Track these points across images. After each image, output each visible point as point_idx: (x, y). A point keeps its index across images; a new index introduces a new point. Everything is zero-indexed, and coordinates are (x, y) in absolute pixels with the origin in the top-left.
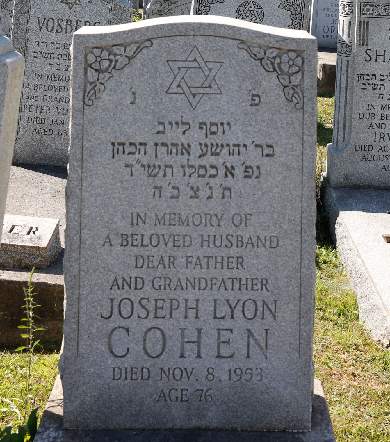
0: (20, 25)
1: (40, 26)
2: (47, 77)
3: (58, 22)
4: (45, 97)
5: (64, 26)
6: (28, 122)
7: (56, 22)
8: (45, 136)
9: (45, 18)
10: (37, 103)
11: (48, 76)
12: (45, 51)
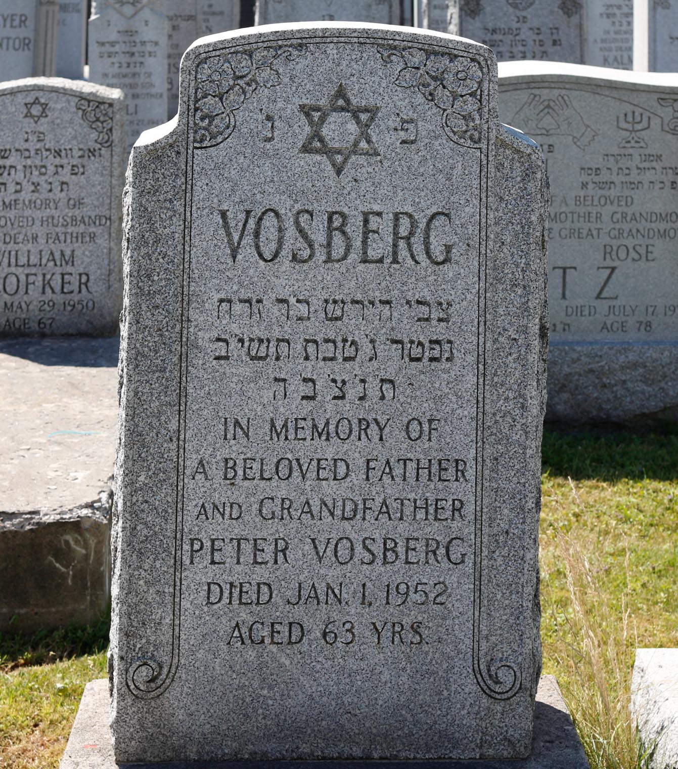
0: (157, 241)
1: (230, 241)
2: (268, 427)
3: (297, 223)
4: (268, 504)
5: (319, 237)
6: (209, 603)
7: (289, 224)
8: (274, 648)
9: (248, 213)
10: (237, 530)
11: (273, 425)
12: (258, 332)
